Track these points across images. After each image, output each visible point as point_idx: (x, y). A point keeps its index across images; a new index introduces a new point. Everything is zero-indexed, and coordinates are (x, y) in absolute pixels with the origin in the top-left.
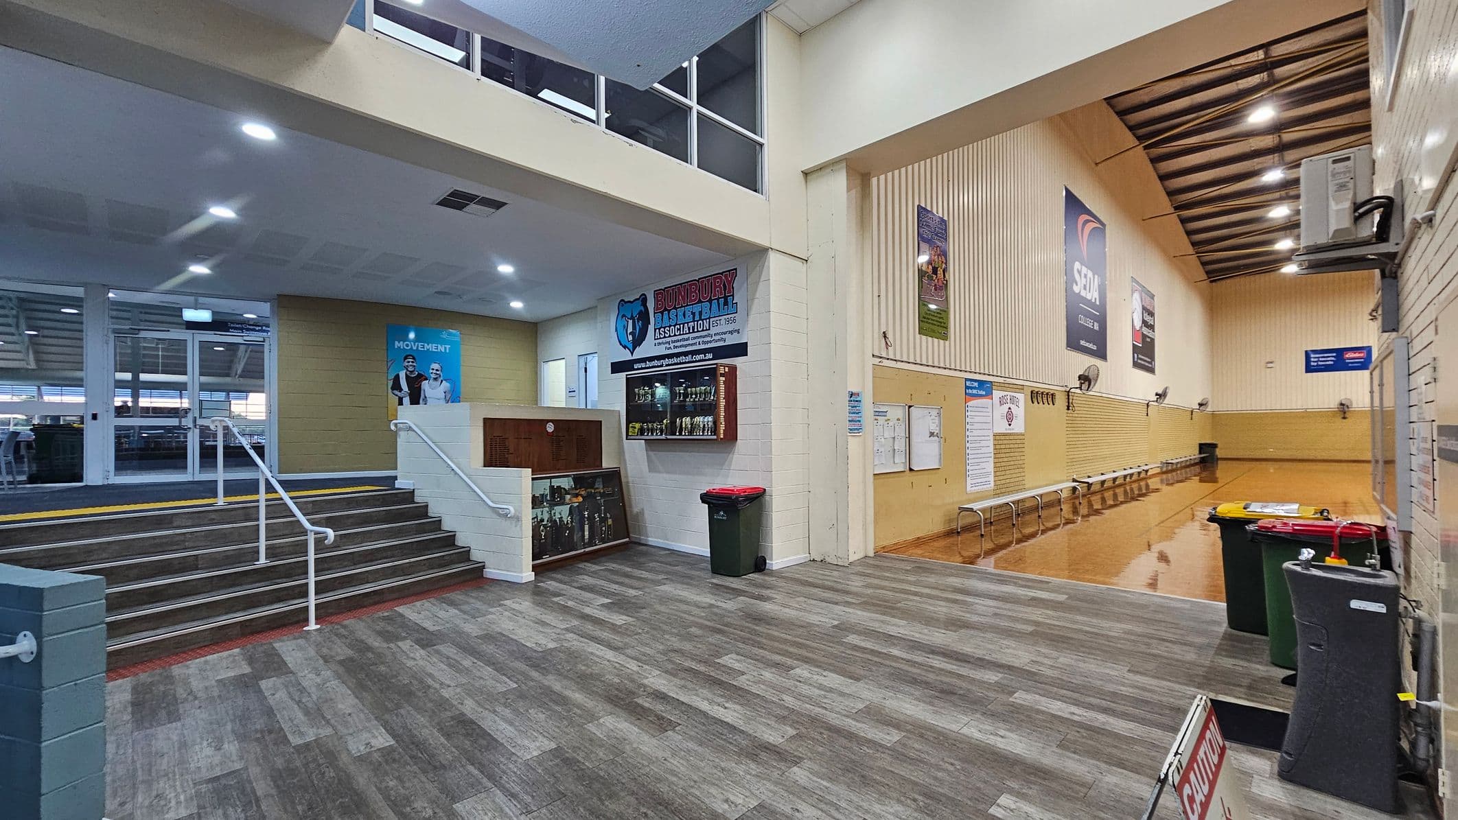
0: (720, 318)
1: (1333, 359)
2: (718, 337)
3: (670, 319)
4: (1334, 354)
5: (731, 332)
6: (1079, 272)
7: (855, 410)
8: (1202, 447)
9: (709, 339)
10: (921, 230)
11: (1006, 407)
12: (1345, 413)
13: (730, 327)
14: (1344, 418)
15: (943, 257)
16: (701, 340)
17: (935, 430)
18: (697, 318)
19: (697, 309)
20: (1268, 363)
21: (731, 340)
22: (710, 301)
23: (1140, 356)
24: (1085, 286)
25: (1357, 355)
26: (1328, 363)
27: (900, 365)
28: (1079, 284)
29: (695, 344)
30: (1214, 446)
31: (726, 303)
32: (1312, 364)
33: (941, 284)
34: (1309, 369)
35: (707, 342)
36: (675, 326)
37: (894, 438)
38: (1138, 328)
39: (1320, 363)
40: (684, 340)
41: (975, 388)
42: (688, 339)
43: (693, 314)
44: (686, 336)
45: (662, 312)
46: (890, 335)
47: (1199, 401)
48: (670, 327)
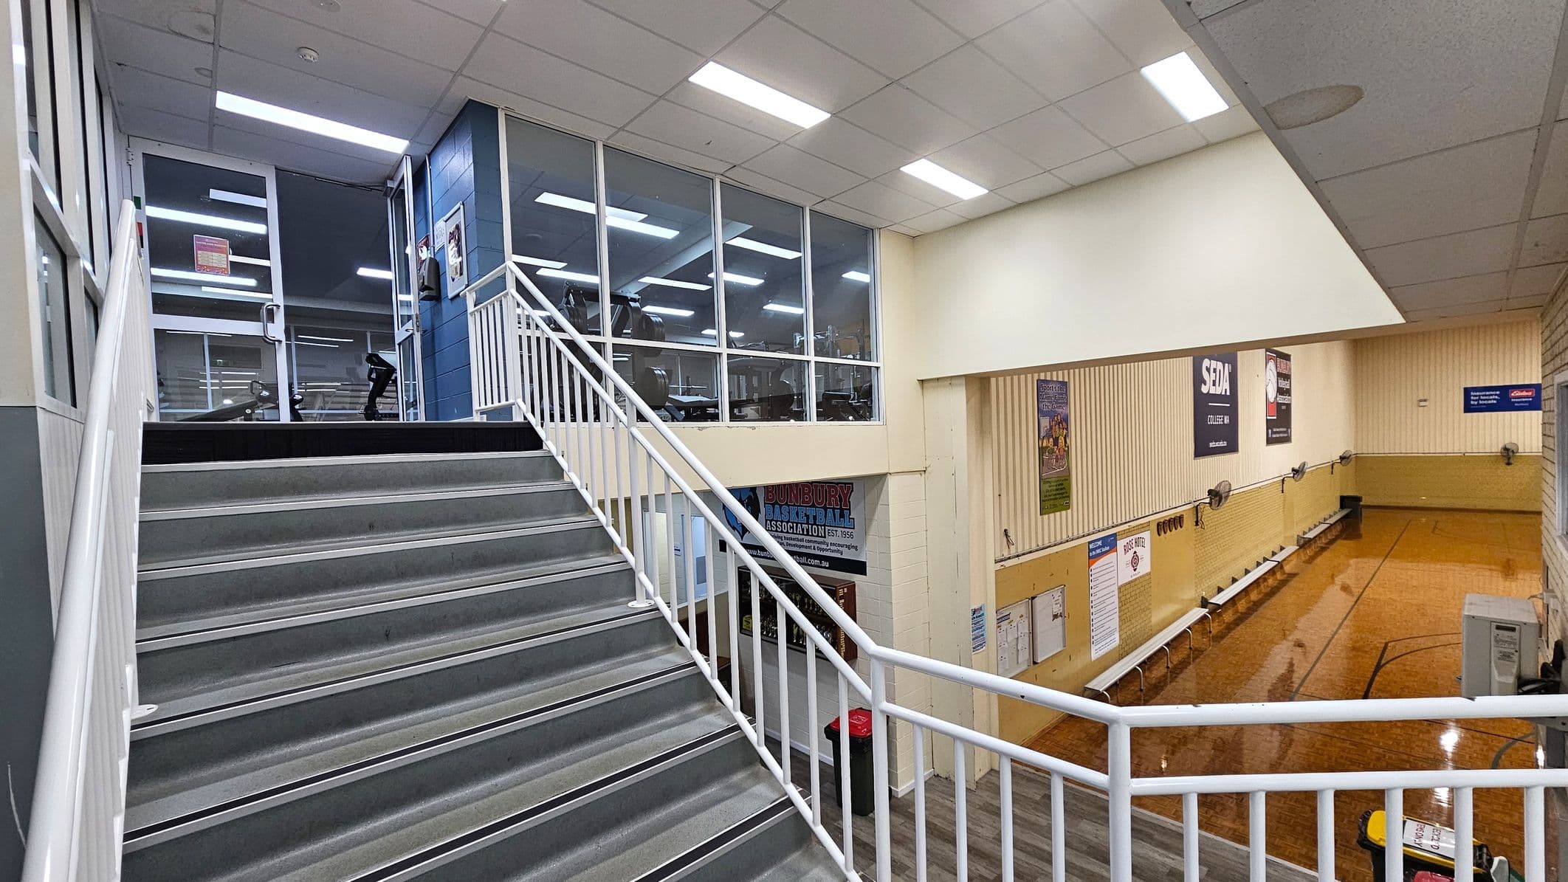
0: (836, 529)
1: (1496, 397)
2: (833, 548)
3: (781, 514)
4: (1498, 393)
5: (848, 547)
6: (1208, 370)
7: (978, 626)
8: (1345, 501)
9: (824, 547)
10: (1041, 405)
11: (1131, 553)
12: (1509, 459)
13: (848, 541)
14: (1509, 464)
15: (1064, 423)
16: (816, 545)
17: (1057, 609)
18: (811, 521)
19: (811, 512)
20: (1421, 401)
21: (849, 555)
22: (825, 508)
23: (1275, 430)
24: (1214, 382)
25: (1524, 394)
26: (1490, 402)
27: (1023, 559)
28: (1208, 382)
29: (810, 547)
30: (1358, 499)
31: (842, 516)
32: (1472, 402)
33: (1062, 453)
34: (1468, 408)
35: (823, 550)
36: (787, 522)
37: (1018, 638)
38: (1272, 400)
39: (1480, 402)
40: (798, 540)
41: (1100, 547)
42: (802, 540)
43: (807, 516)
44: (800, 537)
45: (773, 505)
46: (1011, 533)
47: (1341, 455)
48: (782, 522)
